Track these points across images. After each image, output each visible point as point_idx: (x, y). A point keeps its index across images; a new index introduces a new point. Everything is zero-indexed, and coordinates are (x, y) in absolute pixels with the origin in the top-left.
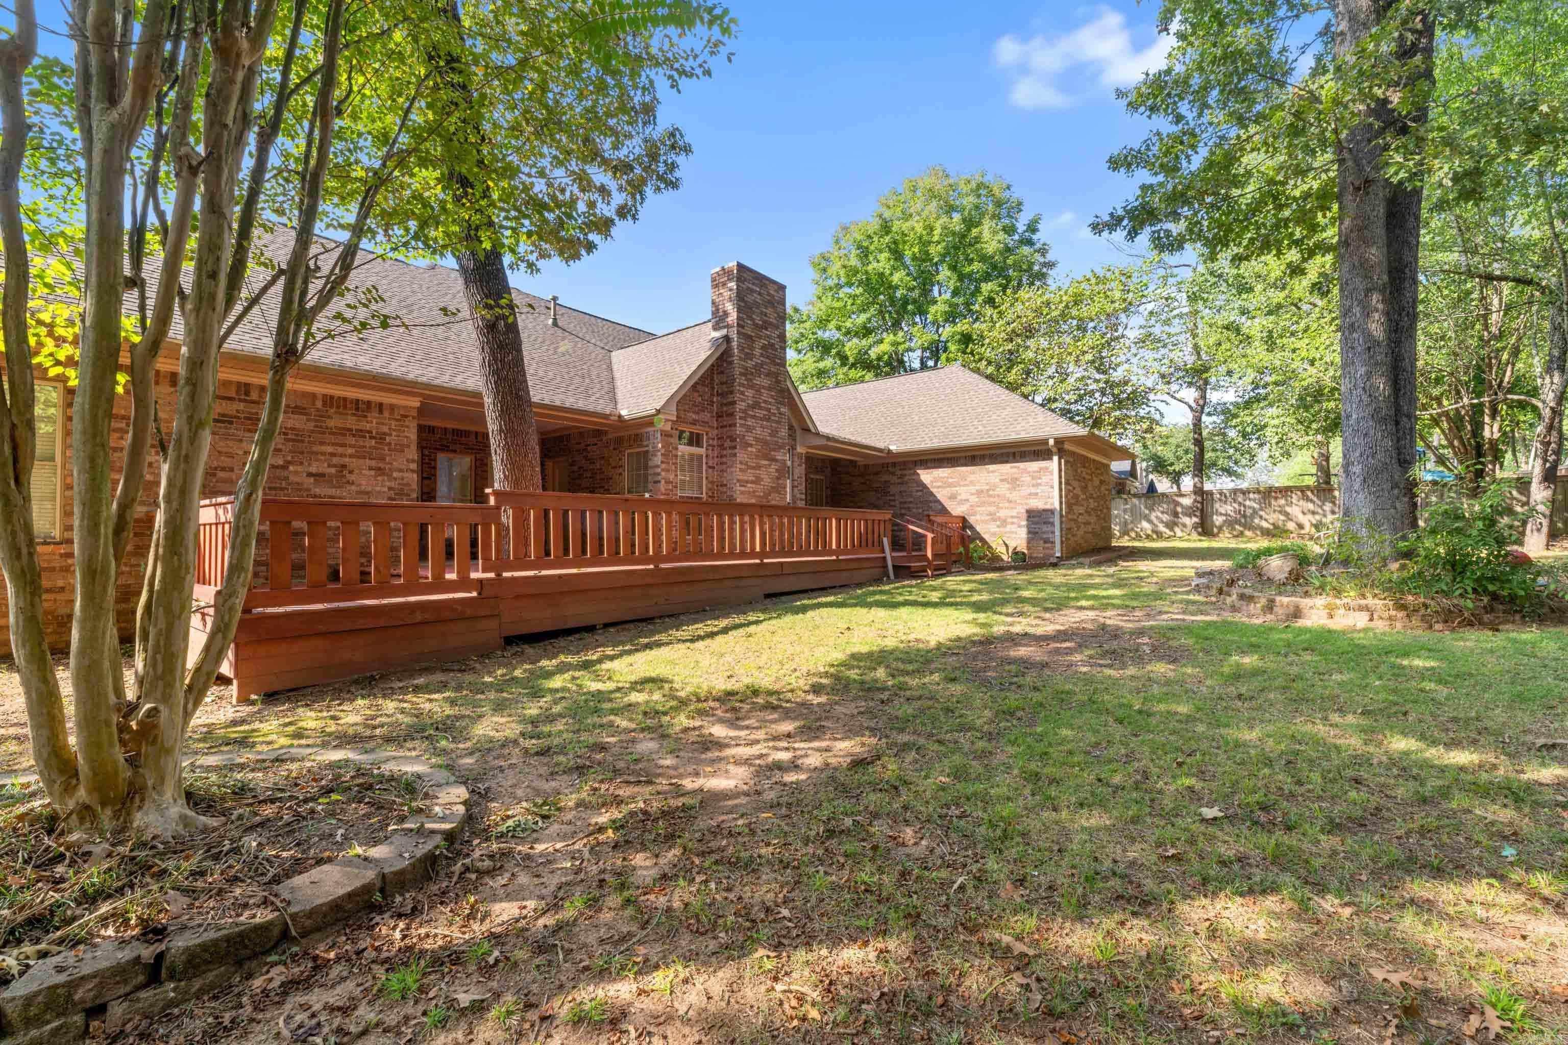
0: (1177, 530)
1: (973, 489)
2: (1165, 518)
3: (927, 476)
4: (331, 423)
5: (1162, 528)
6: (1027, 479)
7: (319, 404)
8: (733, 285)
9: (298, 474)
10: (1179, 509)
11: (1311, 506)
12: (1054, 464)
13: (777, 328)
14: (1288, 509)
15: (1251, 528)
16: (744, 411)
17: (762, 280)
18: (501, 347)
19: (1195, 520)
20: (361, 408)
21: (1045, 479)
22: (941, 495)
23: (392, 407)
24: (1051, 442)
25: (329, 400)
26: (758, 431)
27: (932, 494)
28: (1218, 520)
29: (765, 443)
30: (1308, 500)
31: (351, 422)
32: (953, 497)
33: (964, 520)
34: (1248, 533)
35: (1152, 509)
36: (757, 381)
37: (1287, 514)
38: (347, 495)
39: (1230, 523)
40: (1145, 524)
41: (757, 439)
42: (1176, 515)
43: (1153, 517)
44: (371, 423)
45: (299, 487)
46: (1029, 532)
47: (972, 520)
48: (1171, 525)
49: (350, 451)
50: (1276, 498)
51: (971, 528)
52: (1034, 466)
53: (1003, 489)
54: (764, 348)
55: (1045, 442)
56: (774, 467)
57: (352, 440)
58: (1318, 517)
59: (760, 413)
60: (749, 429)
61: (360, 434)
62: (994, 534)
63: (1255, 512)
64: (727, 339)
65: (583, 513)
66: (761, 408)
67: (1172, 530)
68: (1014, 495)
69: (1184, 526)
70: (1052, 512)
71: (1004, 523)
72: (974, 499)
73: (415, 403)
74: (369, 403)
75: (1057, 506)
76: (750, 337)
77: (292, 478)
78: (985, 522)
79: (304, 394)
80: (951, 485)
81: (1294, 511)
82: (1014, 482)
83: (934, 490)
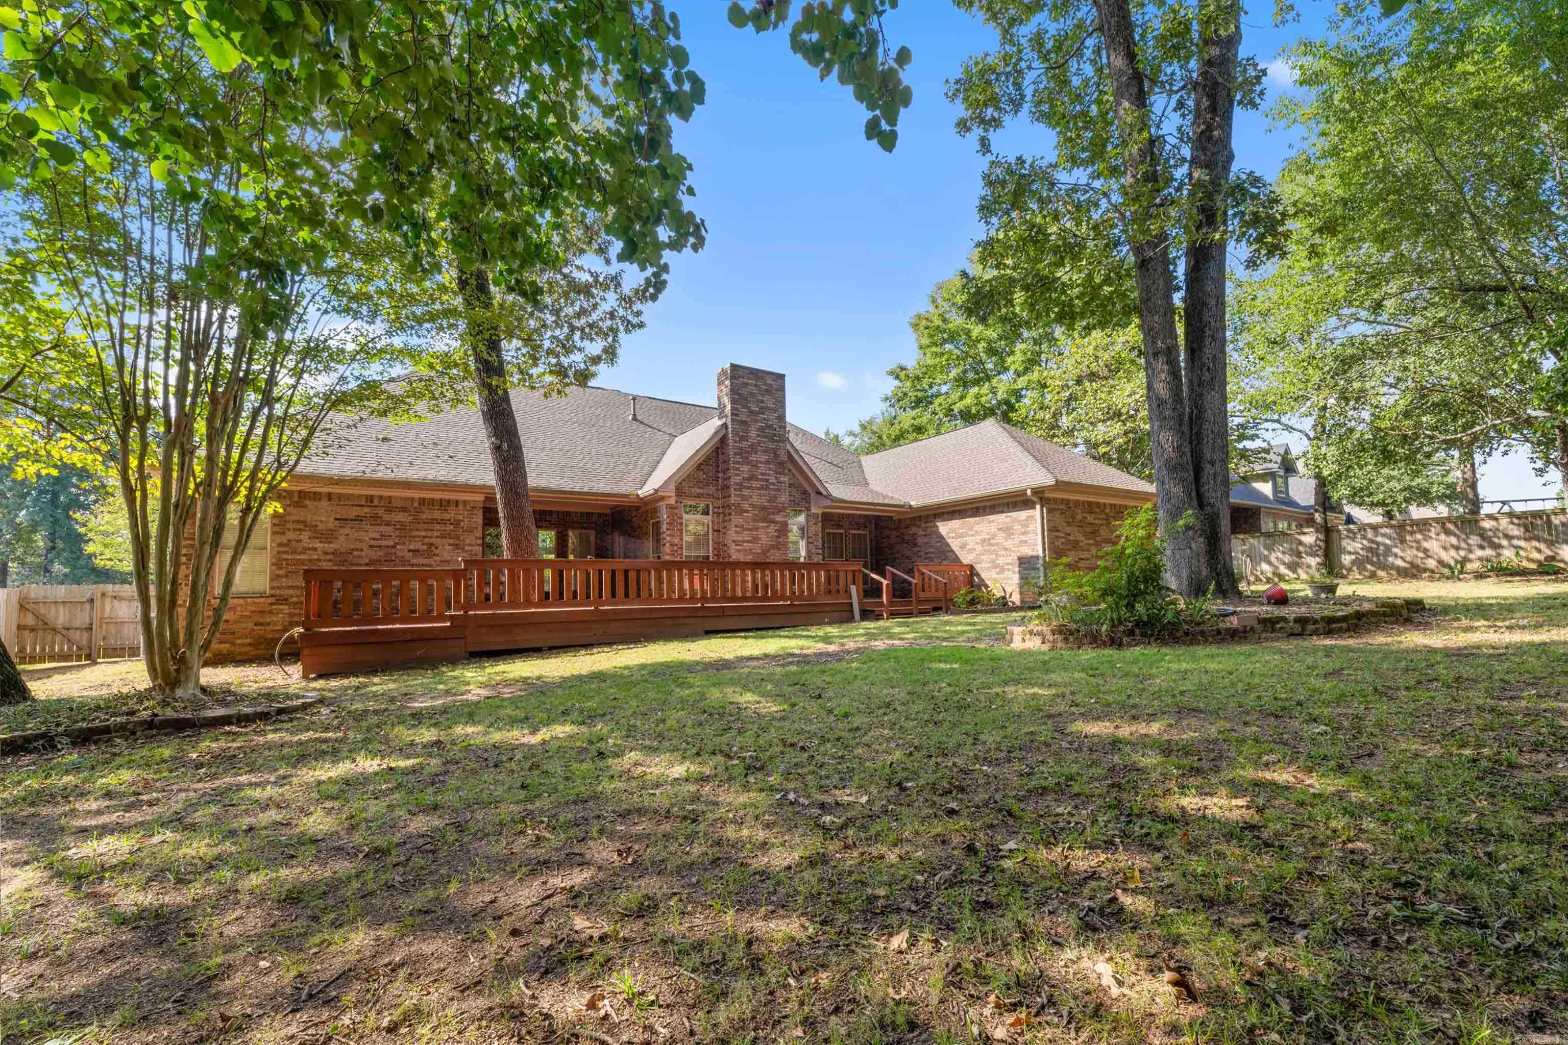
0: (1300, 571)
1: (978, 538)
2: (1287, 558)
3: (945, 528)
4: (424, 516)
5: (1283, 570)
6: (1017, 527)
7: (416, 504)
8: (728, 382)
9: (402, 551)
10: (1301, 549)
11: (1454, 540)
12: (1036, 512)
13: (775, 410)
14: (1425, 544)
15: (1384, 567)
16: (741, 484)
17: (756, 374)
18: (504, 460)
19: (1318, 560)
20: (444, 505)
21: (1031, 528)
22: (954, 544)
23: (465, 503)
24: (1029, 492)
25: (422, 501)
26: (755, 498)
27: (948, 545)
28: (1347, 560)
29: (764, 508)
30: (1448, 532)
31: (437, 514)
32: (963, 547)
33: (972, 568)
34: (1381, 573)
35: (1270, 549)
36: (754, 457)
37: (1426, 551)
38: (435, 564)
39: (1359, 563)
40: (1265, 567)
41: (753, 506)
42: (1299, 555)
43: (1273, 559)
44: (451, 514)
45: (403, 560)
46: (1021, 578)
47: (978, 567)
48: (1293, 567)
49: (436, 534)
50: (1412, 533)
51: (978, 575)
52: (1023, 515)
53: (1000, 538)
54: (761, 429)
55: (1024, 492)
56: (773, 527)
57: (438, 527)
58: (1462, 553)
59: (755, 484)
60: (744, 498)
61: (442, 522)
62: (996, 580)
63: (1388, 549)
64: (725, 425)
65: (600, 572)
66: (757, 480)
67: (1294, 571)
68: (1008, 544)
69: (1309, 567)
70: (1037, 557)
71: (1002, 570)
72: (979, 548)
73: (481, 498)
74: (449, 501)
75: (1040, 553)
76: (745, 422)
77: (399, 554)
78: (988, 569)
79: (407, 499)
80: (961, 536)
81: (1433, 545)
82: (1008, 531)
83: (949, 541)
